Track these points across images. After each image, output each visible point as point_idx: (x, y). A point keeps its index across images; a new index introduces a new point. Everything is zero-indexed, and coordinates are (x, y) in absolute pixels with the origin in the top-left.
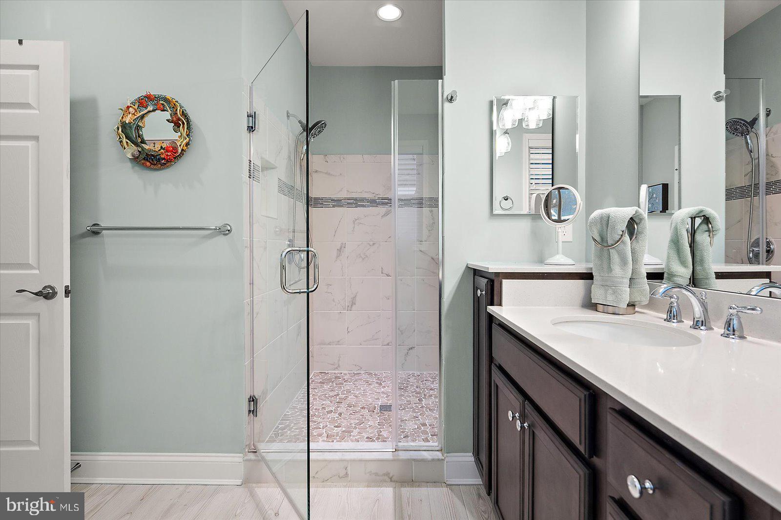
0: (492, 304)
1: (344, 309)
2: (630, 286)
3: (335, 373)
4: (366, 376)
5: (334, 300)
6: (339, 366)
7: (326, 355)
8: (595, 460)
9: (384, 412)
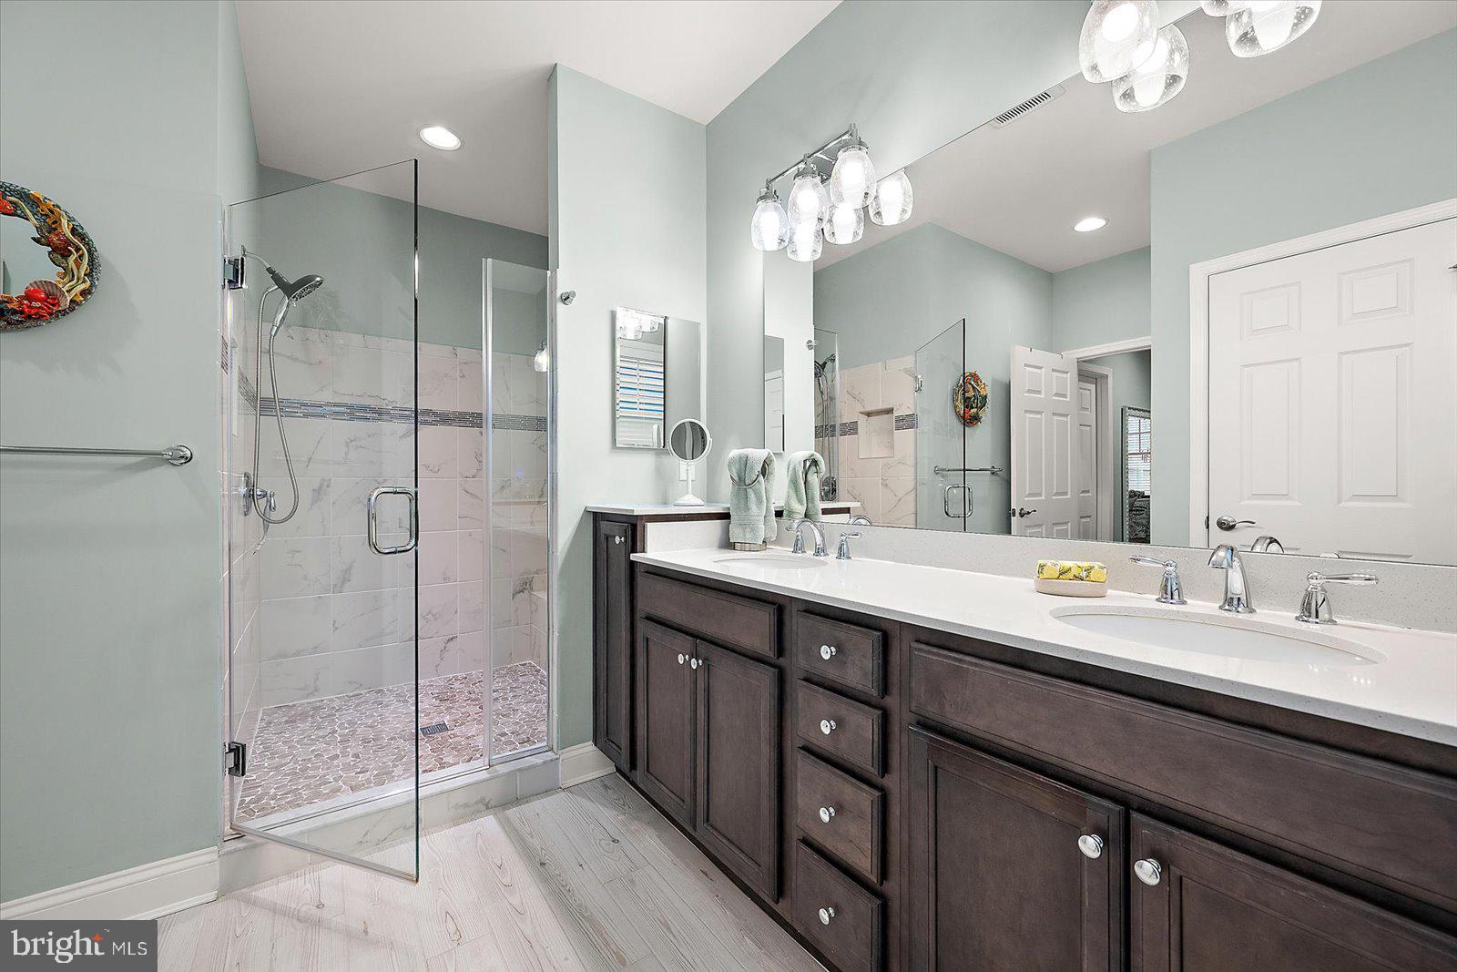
0: (634, 550)
1: (327, 591)
2: (764, 524)
3: (310, 703)
4: (373, 696)
5: (305, 578)
6: (316, 690)
7: (288, 675)
8: (782, 661)
9: (435, 736)
